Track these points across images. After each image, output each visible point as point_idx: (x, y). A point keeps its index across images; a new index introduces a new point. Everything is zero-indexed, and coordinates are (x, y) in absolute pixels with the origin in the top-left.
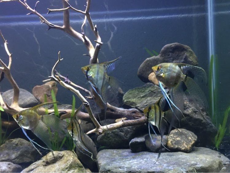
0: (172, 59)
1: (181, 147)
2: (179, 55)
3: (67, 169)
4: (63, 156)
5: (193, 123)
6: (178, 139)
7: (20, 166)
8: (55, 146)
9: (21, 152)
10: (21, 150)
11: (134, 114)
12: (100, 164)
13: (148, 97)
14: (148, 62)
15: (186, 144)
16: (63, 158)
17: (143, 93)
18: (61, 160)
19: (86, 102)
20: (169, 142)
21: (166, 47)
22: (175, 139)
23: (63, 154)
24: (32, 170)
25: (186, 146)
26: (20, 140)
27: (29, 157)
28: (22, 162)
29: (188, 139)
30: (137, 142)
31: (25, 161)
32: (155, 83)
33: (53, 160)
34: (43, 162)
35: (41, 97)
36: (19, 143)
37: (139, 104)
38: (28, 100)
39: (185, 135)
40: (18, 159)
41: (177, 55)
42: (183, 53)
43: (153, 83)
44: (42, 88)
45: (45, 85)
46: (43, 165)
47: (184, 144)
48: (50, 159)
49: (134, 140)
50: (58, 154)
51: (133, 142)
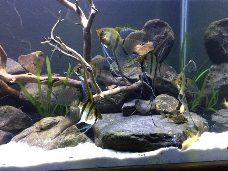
0: (154, 33)
1: (168, 110)
2: (160, 30)
3: (65, 135)
4: (58, 122)
5: (174, 90)
6: (164, 103)
7: (10, 133)
8: (46, 112)
9: (11, 120)
10: (11, 117)
11: (122, 82)
12: (98, 128)
13: (134, 66)
14: (133, 36)
15: (171, 107)
16: (59, 123)
17: (129, 64)
18: (57, 125)
19: (89, 67)
20: (157, 106)
21: (150, 22)
22: (162, 103)
23: (58, 120)
24: (25, 136)
25: (172, 109)
26: (9, 107)
27: (20, 124)
28: (13, 129)
29: (173, 103)
30: (129, 106)
31: (16, 128)
32: (140, 54)
33: (48, 126)
34: (36, 128)
35: (28, 66)
36: (8, 110)
37: (126, 73)
38: (15, 68)
39: (170, 99)
40: (8, 126)
41: (158, 30)
42: (163, 29)
43: (138, 54)
44: (29, 58)
45: (32, 54)
46: (37, 132)
47: (170, 107)
48: (45, 125)
49: (126, 105)
50: (53, 120)
51: (126, 107)
